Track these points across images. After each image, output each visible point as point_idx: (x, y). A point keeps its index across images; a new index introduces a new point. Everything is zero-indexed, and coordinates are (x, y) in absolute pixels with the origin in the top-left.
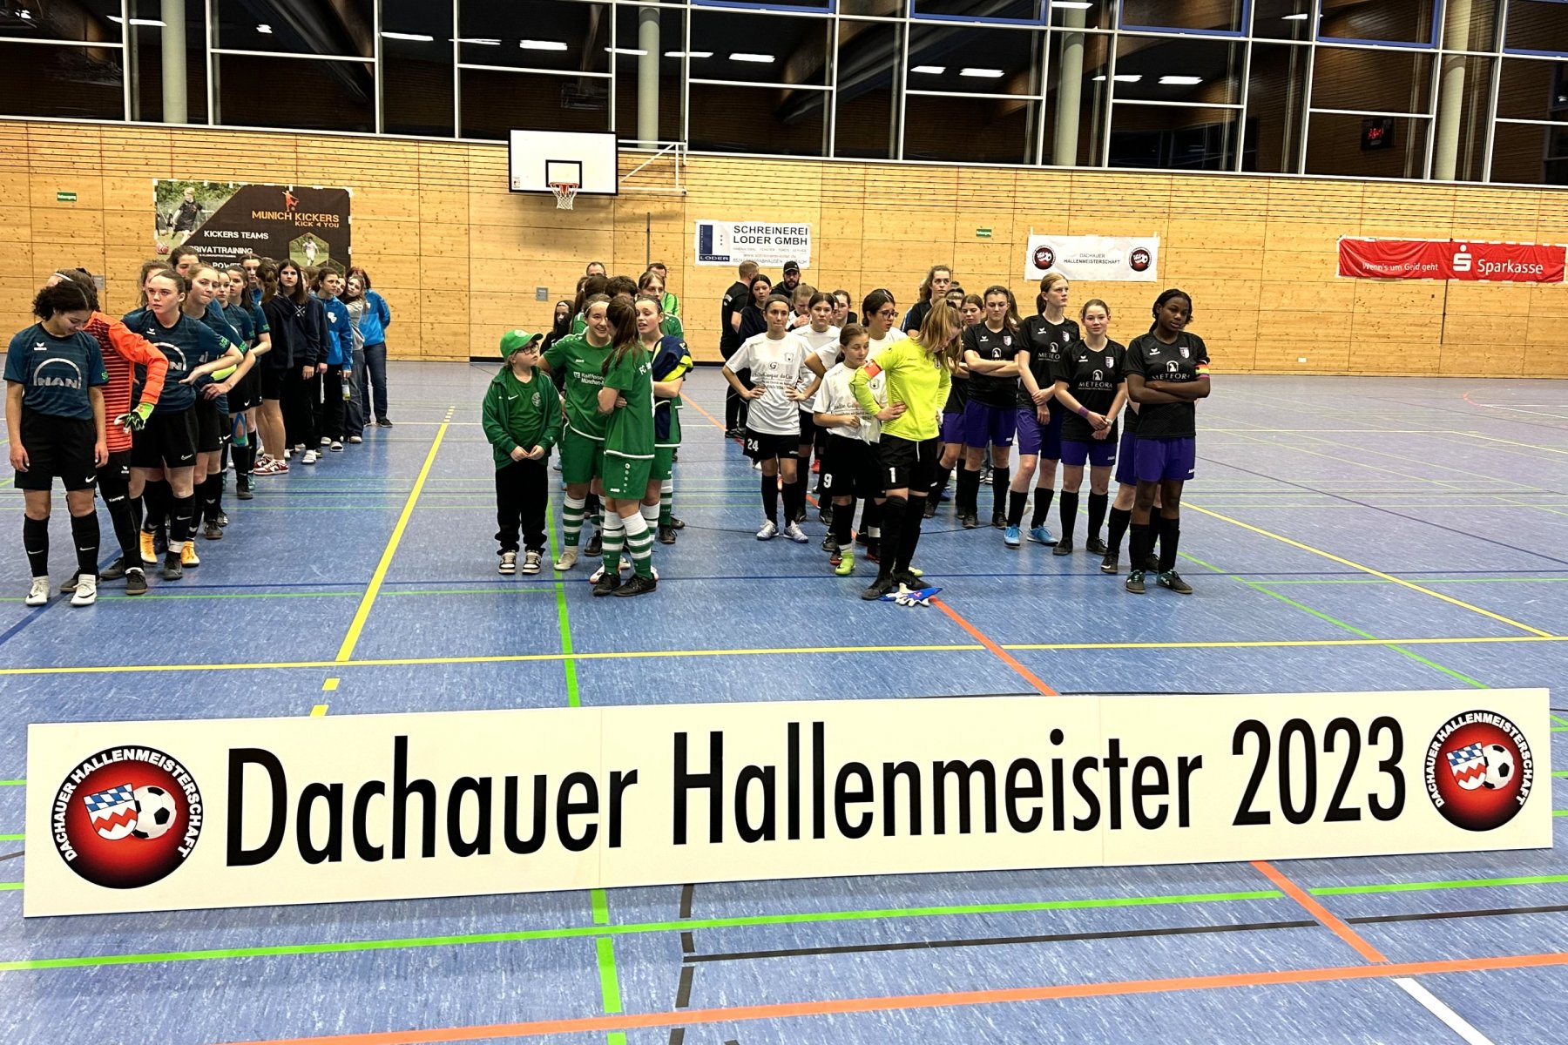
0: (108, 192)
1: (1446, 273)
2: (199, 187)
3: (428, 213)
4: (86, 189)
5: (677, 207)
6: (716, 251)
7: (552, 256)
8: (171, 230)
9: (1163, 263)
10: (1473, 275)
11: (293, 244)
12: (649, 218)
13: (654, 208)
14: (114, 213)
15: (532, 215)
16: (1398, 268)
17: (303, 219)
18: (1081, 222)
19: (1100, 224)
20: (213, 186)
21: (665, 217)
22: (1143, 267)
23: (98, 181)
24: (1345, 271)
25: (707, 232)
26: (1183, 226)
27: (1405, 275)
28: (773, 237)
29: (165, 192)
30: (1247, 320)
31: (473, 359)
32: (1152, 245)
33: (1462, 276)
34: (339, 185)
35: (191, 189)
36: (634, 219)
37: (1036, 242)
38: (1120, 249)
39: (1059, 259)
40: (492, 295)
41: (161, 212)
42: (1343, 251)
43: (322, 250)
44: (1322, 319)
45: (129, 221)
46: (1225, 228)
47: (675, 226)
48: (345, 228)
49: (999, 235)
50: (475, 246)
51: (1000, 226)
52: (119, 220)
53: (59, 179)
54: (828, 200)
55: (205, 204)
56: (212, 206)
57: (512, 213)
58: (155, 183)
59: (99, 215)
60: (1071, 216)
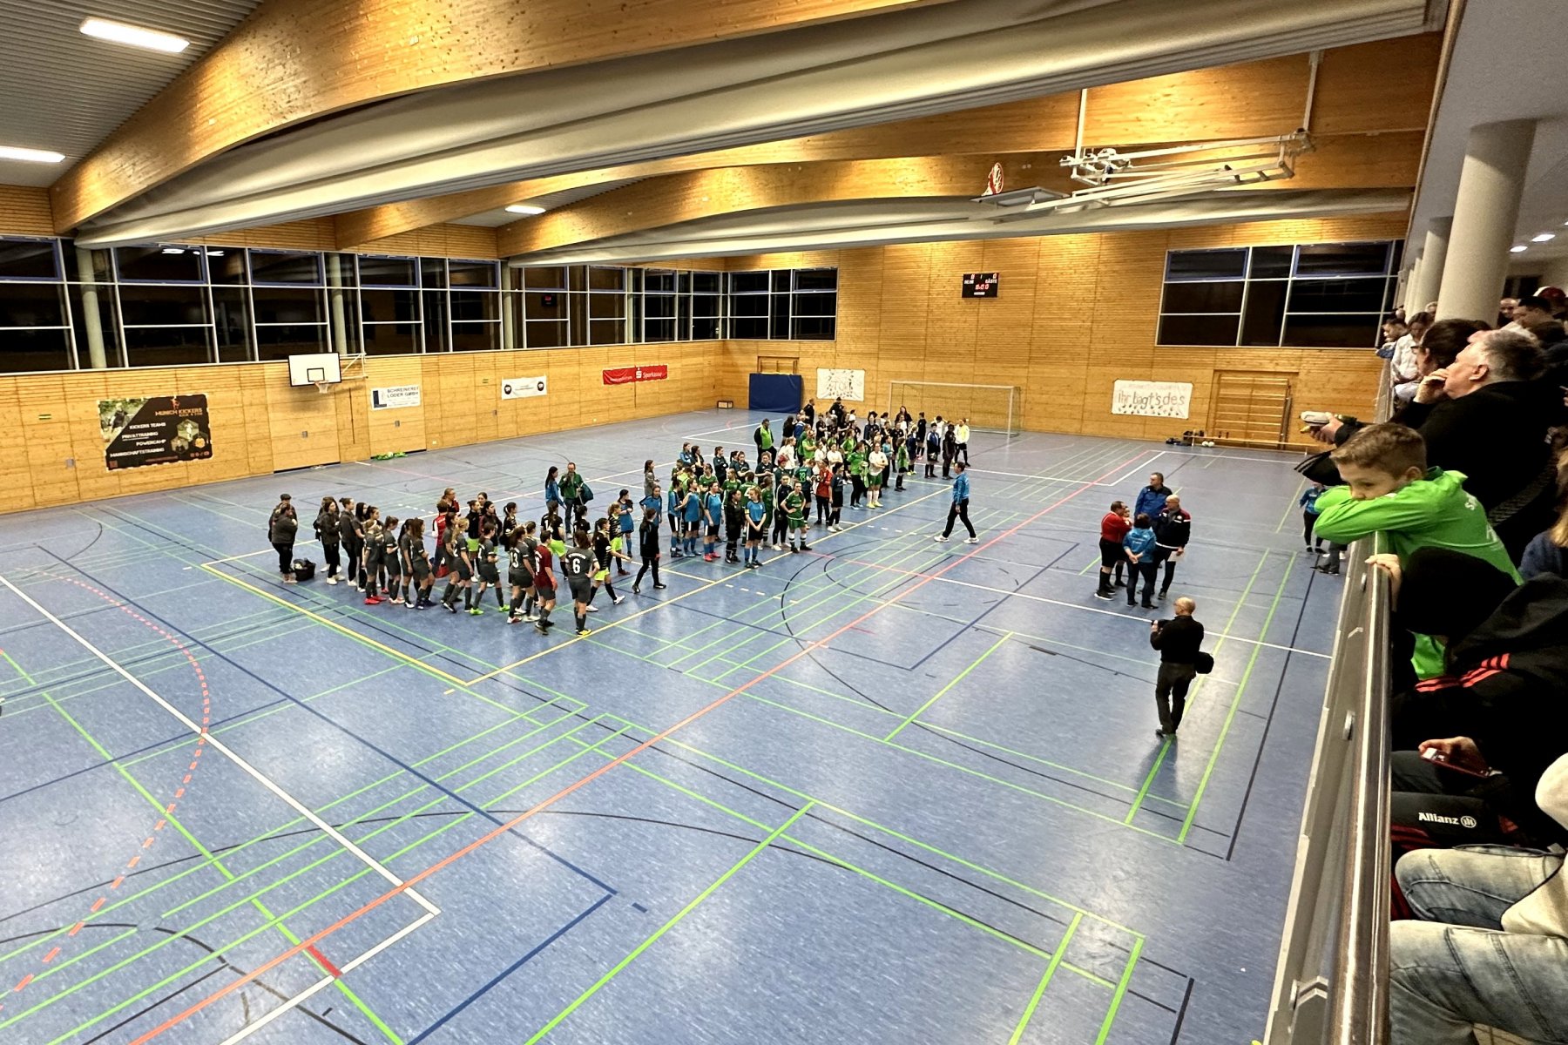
0: (71, 412)
1: (634, 380)
2: (124, 402)
3: (246, 402)
4: (57, 411)
5: (362, 384)
6: (381, 402)
7: (308, 415)
8: (111, 428)
9: (548, 386)
10: (642, 379)
11: (179, 426)
12: (350, 390)
13: (352, 385)
14: (74, 422)
15: (297, 396)
16: (620, 380)
17: (183, 413)
18: (520, 372)
19: (525, 373)
20: (132, 401)
21: (356, 389)
22: (541, 389)
23: (64, 405)
24: (605, 383)
25: (376, 393)
26: (554, 370)
27: (623, 382)
28: (404, 392)
29: (105, 407)
30: (576, 406)
31: (276, 472)
32: (544, 379)
33: (639, 380)
34: (200, 393)
35: (120, 404)
36: (343, 391)
37: (505, 382)
38: (533, 382)
39: (513, 390)
40: (280, 439)
41: (104, 418)
42: (604, 375)
43: (195, 428)
44: (599, 402)
45: (87, 427)
46: (567, 370)
47: (362, 392)
48: (206, 414)
49: (490, 382)
50: (271, 415)
51: (490, 377)
52: (81, 427)
53: (39, 407)
54: (425, 373)
55: (128, 411)
56: (133, 412)
57: (287, 396)
58: (98, 403)
59: (66, 425)
60: (517, 370)
